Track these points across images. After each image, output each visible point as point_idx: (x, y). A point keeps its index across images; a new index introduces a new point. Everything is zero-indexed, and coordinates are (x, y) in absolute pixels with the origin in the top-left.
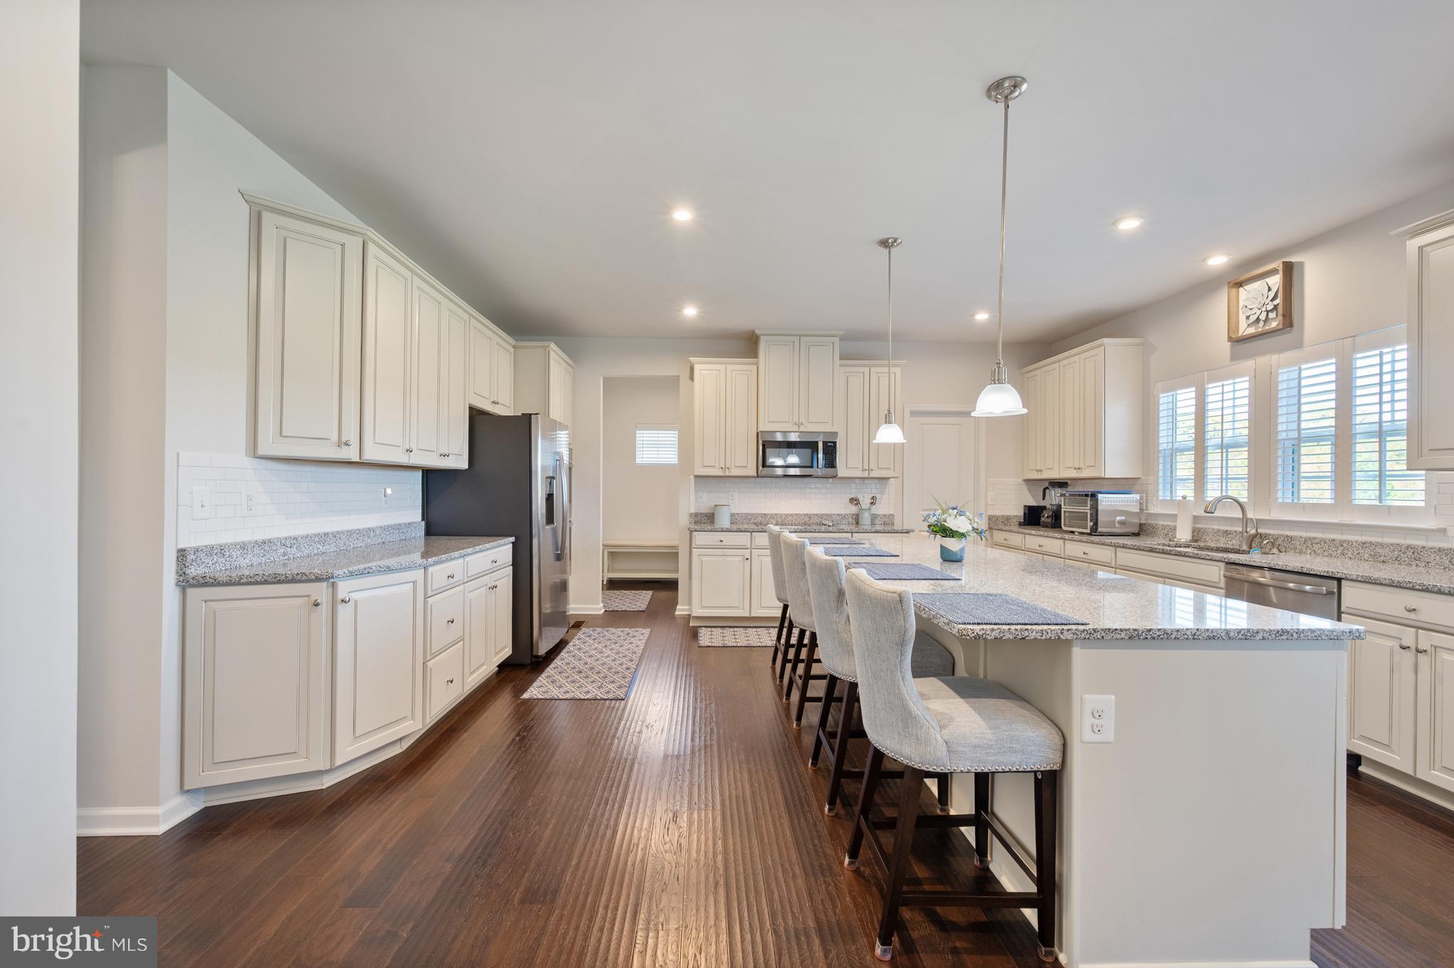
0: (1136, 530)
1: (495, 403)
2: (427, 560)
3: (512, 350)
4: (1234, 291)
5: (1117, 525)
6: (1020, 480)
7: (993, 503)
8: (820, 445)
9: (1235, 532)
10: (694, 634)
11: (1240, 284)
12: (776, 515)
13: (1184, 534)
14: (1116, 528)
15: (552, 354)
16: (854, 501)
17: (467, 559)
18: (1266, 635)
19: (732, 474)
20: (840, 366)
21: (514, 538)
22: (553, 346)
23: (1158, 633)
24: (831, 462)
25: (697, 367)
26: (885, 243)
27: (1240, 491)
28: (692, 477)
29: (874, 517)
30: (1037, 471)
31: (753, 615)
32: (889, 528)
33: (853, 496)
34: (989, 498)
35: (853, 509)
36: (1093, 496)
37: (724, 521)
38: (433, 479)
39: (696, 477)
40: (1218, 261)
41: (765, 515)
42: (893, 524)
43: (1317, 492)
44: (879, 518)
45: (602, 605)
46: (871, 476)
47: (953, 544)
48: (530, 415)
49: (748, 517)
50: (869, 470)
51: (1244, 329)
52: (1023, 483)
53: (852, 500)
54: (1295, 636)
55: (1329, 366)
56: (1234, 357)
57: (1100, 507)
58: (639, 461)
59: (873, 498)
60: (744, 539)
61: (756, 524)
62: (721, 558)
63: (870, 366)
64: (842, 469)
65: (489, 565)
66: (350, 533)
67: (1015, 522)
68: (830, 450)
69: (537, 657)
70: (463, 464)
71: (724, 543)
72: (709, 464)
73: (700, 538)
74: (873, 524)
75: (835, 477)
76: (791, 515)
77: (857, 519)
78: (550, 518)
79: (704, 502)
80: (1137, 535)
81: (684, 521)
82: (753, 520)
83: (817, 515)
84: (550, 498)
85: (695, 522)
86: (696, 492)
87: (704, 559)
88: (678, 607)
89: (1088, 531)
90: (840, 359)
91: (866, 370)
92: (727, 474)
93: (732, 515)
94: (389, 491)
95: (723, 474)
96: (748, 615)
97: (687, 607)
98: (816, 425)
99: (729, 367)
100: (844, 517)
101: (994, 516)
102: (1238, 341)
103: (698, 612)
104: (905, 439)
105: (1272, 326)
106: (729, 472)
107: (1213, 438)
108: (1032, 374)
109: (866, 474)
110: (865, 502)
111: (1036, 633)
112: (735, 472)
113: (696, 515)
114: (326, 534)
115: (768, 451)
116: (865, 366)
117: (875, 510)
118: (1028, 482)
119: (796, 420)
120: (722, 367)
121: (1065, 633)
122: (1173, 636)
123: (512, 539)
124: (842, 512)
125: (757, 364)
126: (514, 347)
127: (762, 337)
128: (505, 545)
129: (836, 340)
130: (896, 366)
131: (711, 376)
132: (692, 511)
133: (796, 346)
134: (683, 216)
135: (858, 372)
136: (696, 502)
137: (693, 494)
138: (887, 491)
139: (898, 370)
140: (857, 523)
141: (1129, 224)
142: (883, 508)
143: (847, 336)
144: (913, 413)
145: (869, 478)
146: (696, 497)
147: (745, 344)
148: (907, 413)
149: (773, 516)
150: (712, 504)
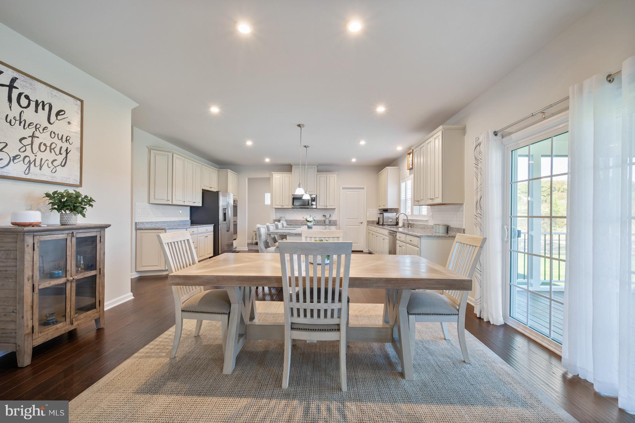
0: (395, 224)
1: (211, 188)
4: (408, 156)
5: (388, 222)
6: (378, 209)
7: (369, 217)
11: (409, 154)
13: (401, 224)
15: (229, 173)
17: (198, 228)
19: (284, 207)
20: (317, 174)
22: (229, 170)
25: (274, 175)
26: (305, 146)
29: (330, 221)
32: (334, 224)
33: (324, 214)
34: (367, 215)
35: (324, 219)
37: (283, 222)
38: (193, 209)
39: (275, 208)
40: (400, 148)
41: (296, 220)
42: (336, 223)
44: (332, 222)
45: (247, 248)
46: (327, 208)
48: (218, 191)
49: (291, 221)
50: (327, 206)
52: (378, 210)
53: (323, 215)
57: (384, 217)
58: (265, 203)
59: (330, 215)
63: (327, 174)
64: (318, 206)
65: (205, 231)
66: (170, 222)
67: (375, 222)
68: (314, 200)
72: (278, 204)
74: (330, 223)
75: (316, 208)
77: (325, 221)
78: (225, 220)
79: (278, 216)
81: (272, 222)
82: (293, 222)
84: (225, 214)
86: (275, 213)
90: (317, 172)
92: (283, 207)
93: (286, 220)
94: (180, 212)
95: (281, 208)
98: (310, 192)
99: (284, 175)
100: (321, 221)
101: (369, 221)
102: (409, 170)
107: (407, 198)
108: (379, 176)
109: (325, 208)
110: (328, 216)
112: (285, 207)
114: (165, 222)
115: (295, 200)
116: (325, 174)
117: (330, 219)
118: (380, 209)
120: (282, 175)
123: (213, 225)
124: (321, 219)
125: (292, 174)
126: (218, 171)
127: (293, 166)
128: (211, 226)
129: (316, 166)
130: (335, 174)
131: (278, 178)
132: (274, 219)
133: (304, 168)
134: (249, 143)
135: (323, 176)
136: (275, 216)
137: (274, 214)
138: (335, 213)
139: (336, 175)
140: (325, 223)
141: (362, 143)
142: (333, 218)
143: (319, 165)
144: (343, 188)
145: (327, 209)
146: (275, 215)
147: (288, 168)
148: (341, 188)
149: (299, 220)
150: (280, 217)
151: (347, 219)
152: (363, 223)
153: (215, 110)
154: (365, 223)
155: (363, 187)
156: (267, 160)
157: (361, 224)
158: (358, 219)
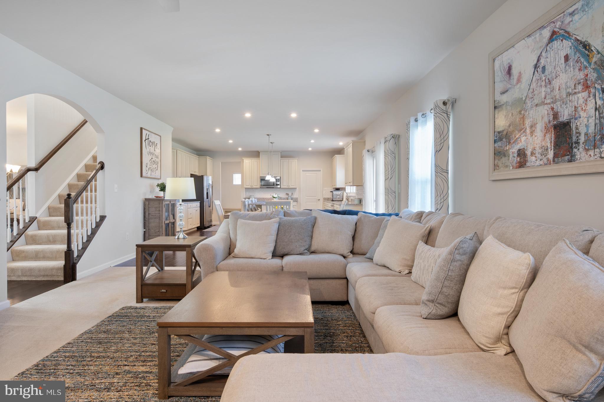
1: (195, 172)
6: (332, 188)
16: (287, 194)
17: (193, 204)
19: (254, 187)
21: (200, 202)
22: (208, 157)
25: (244, 160)
34: (324, 193)
35: (287, 196)
39: (245, 188)
41: (264, 198)
42: (298, 200)
44: (294, 199)
48: (203, 175)
58: (234, 183)
59: (292, 193)
64: (282, 186)
65: (196, 206)
67: (330, 199)
72: (248, 185)
75: (280, 188)
78: (207, 198)
84: (207, 193)
86: (245, 192)
90: (281, 158)
92: (252, 187)
93: (255, 198)
98: (275, 175)
99: (253, 160)
101: (325, 198)
108: (333, 160)
109: (288, 187)
110: (290, 194)
115: (262, 181)
116: (288, 159)
117: (292, 197)
120: (251, 160)
124: (284, 197)
125: (259, 159)
126: (198, 158)
127: (260, 153)
129: (280, 153)
131: (248, 163)
132: (245, 197)
133: (269, 154)
134: (231, 141)
135: (286, 160)
136: (246, 195)
137: (244, 193)
138: (296, 192)
139: (296, 160)
141: (312, 141)
142: (295, 196)
143: (282, 152)
144: (303, 171)
145: (290, 188)
147: (256, 154)
148: (301, 171)
149: (265, 198)
150: (249, 195)
151: (307, 196)
152: (320, 200)
153: (218, 130)
154: (322, 200)
155: (320, 170)
156: (240, 149)
157: (318, 201)
158: (316, 196)
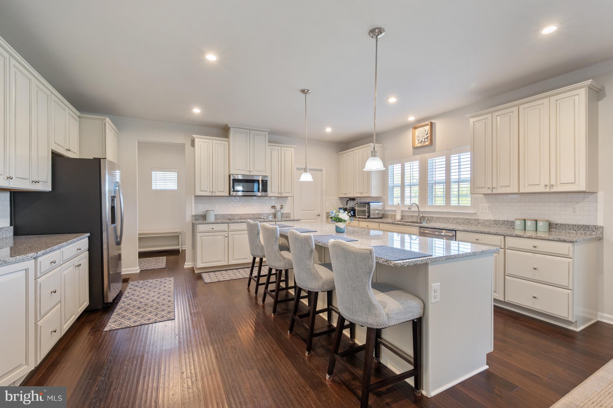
0: (381, 216)
1: (68, 150)
2: (37, 253)
3: (78, 119)
4: (414, 130)
5: (376, 215)
6: (338, 198)
7: (328, 207)
8: (260, 182)
9: (415, 216)
10: (199, 277)
11: (416, 128)
12: (237, 214)
13: (398, 217)
14: (375, 215)
15: (107, 125)
16: (274, 207)
17: (62, 249)
18: (479, 253)
20: (269, 145)
21: (89, 233)
22: (108, 119)
23: (453, 256)
24: (265, 190)
25: (197, 140)
27: (416, 201)
28: (193, 197)
29: (282, 214)
30: (345, 194)
31: (230, 264)
32: (287, 219)
33: (273, 205)
34: (326, 205)
35: (273, 211)
36: (368, 204)
37: (211, 218)
39: (196, 196)
40: (411, 119)
42: (290, 217)
43: (440, 202)
44: (284, 215)
45: (138, 267)
46: (282, 196)
47: (341, 225)
48: (100, 159)
49: (223, 216)
50: (281, 193)
51: (417, 144)
52: (338, 199)
53: (272, 207)
54: (485, 252)
55: (443, 159)
56: (414, 154)
57: (371, 208)
58: (154, 187)
59: (281, 206)
60: (224, 227)
61: (230, 219)
62: (212, 237)
63: (281, 147)
64: (269, 193)
65: (75, 252)
68: (265, 183)
69: (108, 303)
70: (48, 188)
71: (214, 230)
72: (203, 189)
73: (201, 228)
74: (282, 217)
75: (266, 196)
76: (245, 214)
77: (275, 216)
78: (113, 221)
79: (201, 209)
80: (381, 218)
81: (189, 219)
82: (226, 217)
83: (257, 214)
84: (113, 208)
85: (195, 220)
86: (195, 204)
87: (203, 238)
88: (186, 263)
89: (366, 217)
90: (268, 143)
91: (279, 148)
92: (214, 195)
93: (215, 215)
95: (212, 195)
96: (227, 264)
97: (191, 263)
98: (258, 173)
99: (214, 141)
100: (269, 214)
102: (415, 148)
103: (200, 265)
104: (313, 179)
105: (426, 144)
106: (215, 194)
107: (407, 182)
108: (342, 155)
109: (279, 195)
110: (278, 207)
111: (420, 261)
112: (218, 194)
113: (196, 216)
115: (235, 183)
116: (279, 146)
117: (282, 211)
118: (341, 198)
119: (248, 169)
120: (211, 141)
121: (428, 260)
122: (457, 257)
123: (88, 234)
124: (269, 212)
125: (228, 141)
126: (79, 117)
127: (231, 129)
128: (85, 238)
129: (267, 133)
130: (292, 148)
131: (204, 145)
132: (193, 214)
133: (248, 134)
135: (276, 149)
136: (196, 209)
137: (193, 205)
138: (287, 202)
139: (293, 150)
140: (275, 217)
142: (286, 210)
143: (271, 133)
146: (195, 207)
148: (295, 169)
149: (236, 215)
150: (205, 210)
152: (321, 216)
154: (323, 216)
155: (322, 169)
157: (318, 217)
158: (314, 210)
